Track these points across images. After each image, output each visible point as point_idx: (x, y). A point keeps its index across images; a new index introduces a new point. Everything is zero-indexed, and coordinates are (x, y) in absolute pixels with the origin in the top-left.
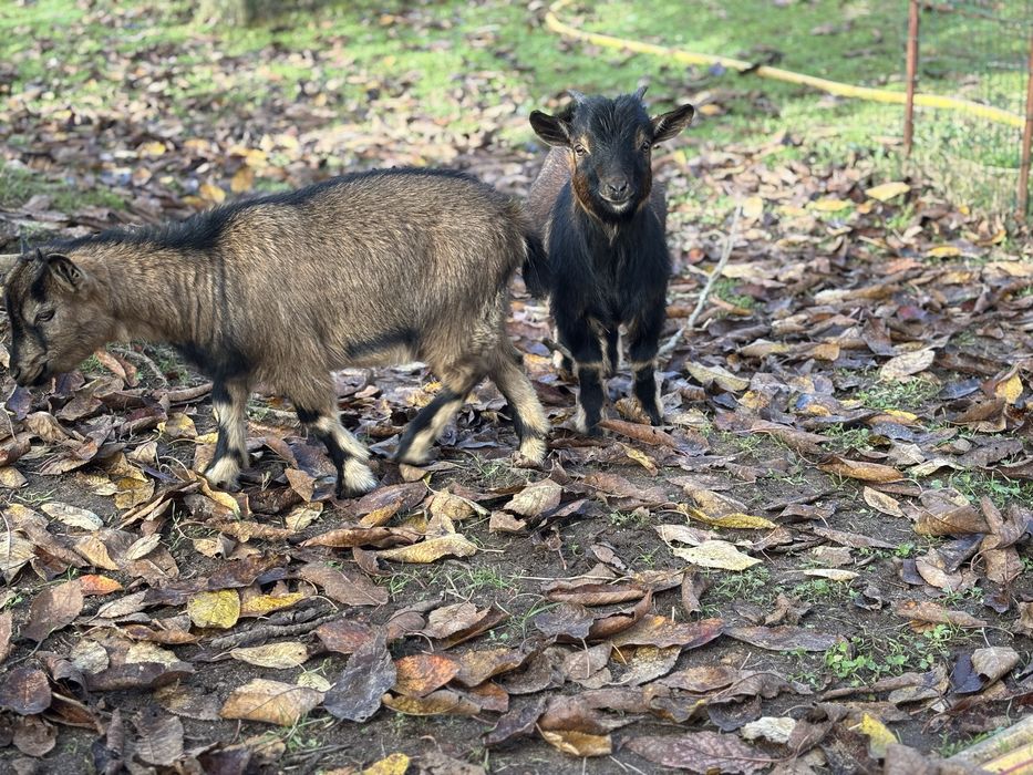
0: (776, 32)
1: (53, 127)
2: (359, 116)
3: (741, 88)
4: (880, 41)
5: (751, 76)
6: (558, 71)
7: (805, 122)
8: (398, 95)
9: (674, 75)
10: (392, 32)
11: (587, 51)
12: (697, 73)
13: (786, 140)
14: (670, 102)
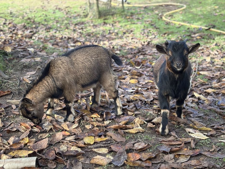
0: (214, 21)
1: (58, 39)
2: (121, 38)
3: (206, 33)
5: (208, 31)
6: (165, 29)
7: (220, 41)
8: (130, 33)
9: (191, 30)
10: (129, 20)
11: (171, 24)
12: (196, 30)
13: (216, 45)
14: (190, 36)
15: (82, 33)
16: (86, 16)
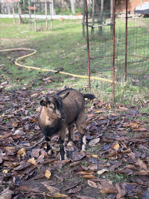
0: (62, 64)
3: (56, 76)
4: (82, 65)
5: (58, 74)
6: (17, 74)
7: (69, 83)
9: (42, 74)
11: (23, 69)
12: (46, 74)
14: (41, 80)
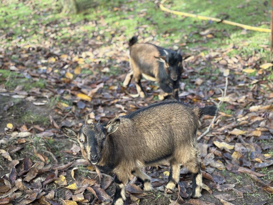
0: (226, 8)
1: (24, 52)
2: (109, 43)
3: (218, 28)
4: (257, 10)
5: (220, 24)
6: (165, 24)
7: (238, 40)
8: (120, 36)
9: (198, 24)
10: (117, 13)
11: (172, 17)
12: (205, 23)
13: (234, 47)
14: (197, 34)
15: (56, 39)
16: (60, 11)
